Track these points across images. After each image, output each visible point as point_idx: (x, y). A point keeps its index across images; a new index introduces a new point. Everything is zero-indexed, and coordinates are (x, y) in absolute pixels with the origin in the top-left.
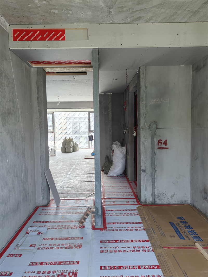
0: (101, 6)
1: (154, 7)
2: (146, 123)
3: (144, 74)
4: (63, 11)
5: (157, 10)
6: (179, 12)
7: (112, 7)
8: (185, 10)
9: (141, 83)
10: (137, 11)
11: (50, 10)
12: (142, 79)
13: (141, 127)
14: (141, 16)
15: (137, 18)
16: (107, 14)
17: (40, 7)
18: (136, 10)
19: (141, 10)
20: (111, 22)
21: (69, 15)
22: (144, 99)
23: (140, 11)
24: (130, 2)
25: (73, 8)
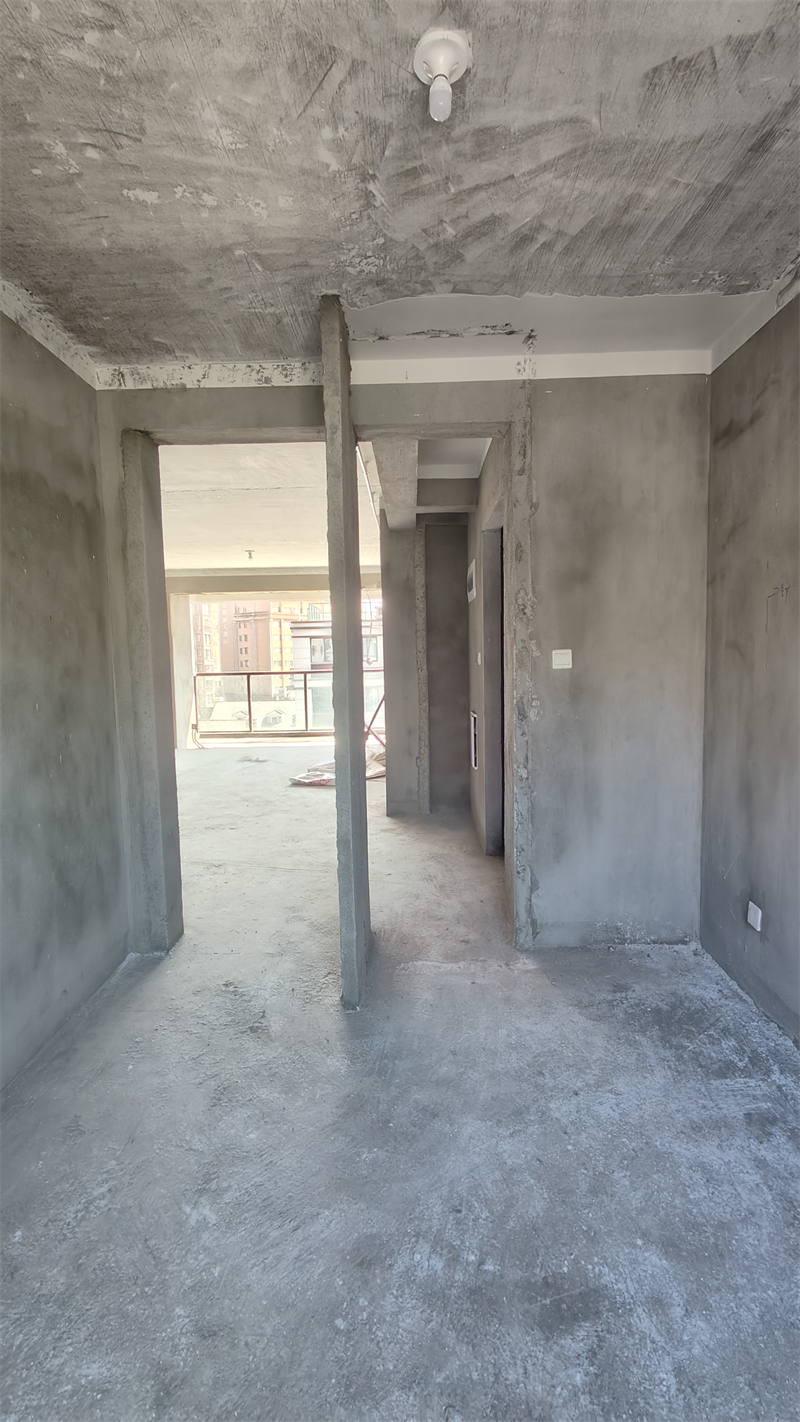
0: (328, 166)
1: (544, 168)
2: (533, 642)
3: (524, 455)
4: (178, 196)
5: (558, 183)
6: (651, 192)
7: (371, 172)
8: (675, 183)
9: (516, 489)
10: (478, 188)
11: (125, 192)
14: (497, 213)
15: (485, 223)
16: (357, 206)
17: (79, 175)
18: (473, 184)
19: (494, 184)
20: (381, 241)
21: (205, 214)
22: (527, 549)
23: (492, 189)
24: (445, 148)
25: (215, 179)
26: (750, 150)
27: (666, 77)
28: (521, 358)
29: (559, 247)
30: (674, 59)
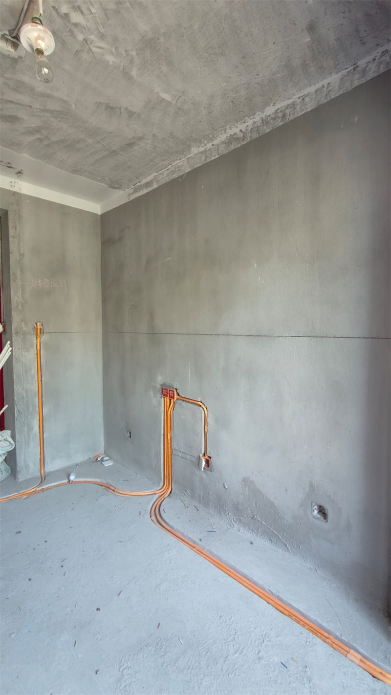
1: (47, 111)
2: (23, 323)
3: (16, 229)
5: (52, 119)
6: (90, 141)
8: (99, 142)
9: (11, 245)
10: (12, 102)
12: (14, 237)
13: (14, 329)
14: (19, 116)
15: (10, 117)
18: (10, 99)
19: (20, 104)
22: (18, 276)
26: (127, 144)
27: (103, 107)
28: (13, 180)
29: (45, 143)
30: (108, 104)
